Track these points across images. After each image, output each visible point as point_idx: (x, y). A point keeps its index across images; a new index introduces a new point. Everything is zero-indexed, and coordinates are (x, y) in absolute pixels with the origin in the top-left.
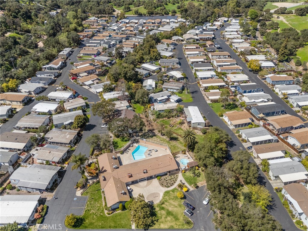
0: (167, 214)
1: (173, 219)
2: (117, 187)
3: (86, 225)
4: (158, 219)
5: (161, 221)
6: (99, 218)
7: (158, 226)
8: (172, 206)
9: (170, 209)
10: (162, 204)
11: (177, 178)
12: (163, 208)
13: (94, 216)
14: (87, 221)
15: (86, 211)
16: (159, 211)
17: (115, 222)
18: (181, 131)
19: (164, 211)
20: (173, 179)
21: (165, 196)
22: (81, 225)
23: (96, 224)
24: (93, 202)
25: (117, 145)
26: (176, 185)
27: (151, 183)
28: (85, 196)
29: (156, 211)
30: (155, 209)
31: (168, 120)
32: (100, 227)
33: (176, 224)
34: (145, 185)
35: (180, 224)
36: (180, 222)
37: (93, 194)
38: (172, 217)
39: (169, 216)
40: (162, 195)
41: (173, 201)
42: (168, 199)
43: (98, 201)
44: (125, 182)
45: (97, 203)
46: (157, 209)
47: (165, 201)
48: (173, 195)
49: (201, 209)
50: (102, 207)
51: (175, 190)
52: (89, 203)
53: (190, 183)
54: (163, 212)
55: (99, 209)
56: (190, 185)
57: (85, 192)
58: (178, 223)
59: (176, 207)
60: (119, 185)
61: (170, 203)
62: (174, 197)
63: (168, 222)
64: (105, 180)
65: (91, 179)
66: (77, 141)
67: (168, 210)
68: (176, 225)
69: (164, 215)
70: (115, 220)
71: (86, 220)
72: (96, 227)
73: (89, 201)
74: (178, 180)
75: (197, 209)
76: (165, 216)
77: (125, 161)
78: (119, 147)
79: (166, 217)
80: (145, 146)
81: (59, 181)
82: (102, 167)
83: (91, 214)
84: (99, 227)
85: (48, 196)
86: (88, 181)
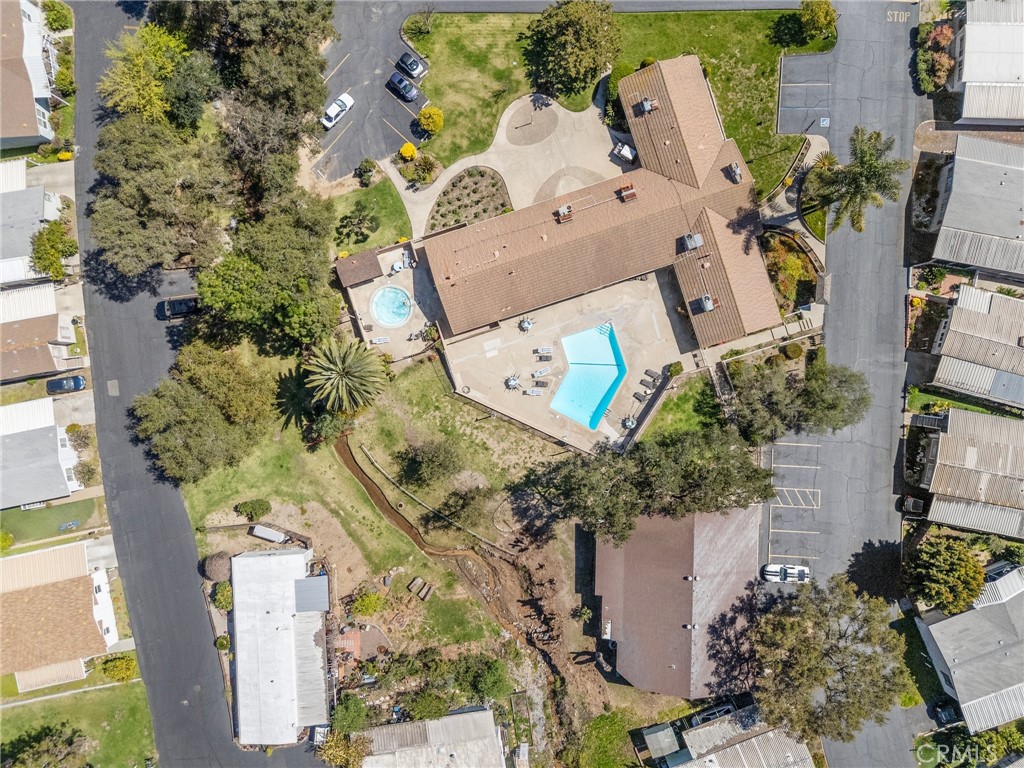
0: (486, 57)
1: (466, 42)
3: (760, 24)
4: (518, 40)
5: (510, 36)
6: (722, 45)
7: (518, 22)
8: (466, 86)
9: (474, 75)
10: (504, 91)
11: (433, 218)
12: (500, 76)
13: (738, 55)
14: (760, 37)
15: (773, 71)
16: (515, 67)
17: (664, 33)
19: (495, 67)
20: (452, 208)
21: (491, 126)
22: (779, 23)
23: (728, 27)
24: (756, 107)
25: (702, 418)
26: (444, 178)
27: (541, 190)
28: (791, 136)
29: (525, 65)
30: (529, 75)
32: (711, 18)
33: (460, 27)
34: (562, 183)
35: (448, 30)
36: (446, 34)
37: (763, 144)
38: (472, 48)
39: (481, 52)
40: (501, 136)
41: (459, 104)
42: (479, 115)
43: (736, 111)
44: (642, 170)
45: (740, 104)
46: (520, 74)
47: (488, 105)
48: (457, 133)
49: (366, 83)
50: (718, 88)
51: (447, 153)
52: (771, 105)
53: (386, 187)
54: (499, 63)
55: (728, 80)
56: (386, 180)
57: (794, 154)
58: (452, 30)
59: (451, 86)
60: (668, 143)
61: (472, 96)
62: (455, 124)
63: (484, 32)
65: (786, 219)
67: (482, 70)
68: (460, 24)
69: (498, 55)
70: (664, 39)
71: (767, 41)
72: (729, 15)
73: (772, 114)
74: (433, 203)
75: (380, 83)
76: (495, 50)
77: (653, 316)
79: (490, 46)
80: (564, 422)
81: (917, 210)
82: (751, 251)
83: (753, 60)
84: (716, 17)
85: (935, 140)
86: (794, 210)
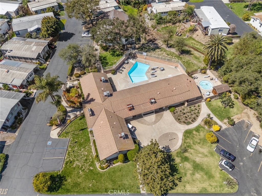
0: (194, 169)
1: (205, 177)
2: (112, 126)
3: (69, 187)
4: (181, 177)
5: (185, 180)
6: (87, 176)
7: (183, 188)
8: (200, 155)
9: (198, 160)
10: (183, 152)
11: (200, 109)
12: (186, 159)
13: (80, 171)
14: (69, 180)
15: (67, 164)
16: (180, 163)
17: (114, 182)
18: (193, 41)
19: (189, 163)
20: (194, 112)
21: (185, 139)
22: (59, 187)
23: (83, 185)
24: (76, 148)
25: (106, 61)
26: (199, 121)
27: (161, 118)
28: (64, 138)
29: (176, 164)
30: (173, 160)
31: (173, 26)
32: (91, 190)
33: (210, 185)
34: (154, 120)
35: (216, 184)
36: (216, 181)
37: (76, 135)
38: (202, 173)
39: (197, 171)
40: (180, 136)
41: (201, 147)
42: (191, 143)
43: (85, 147)
44: (124, 118)
45: (82, 150)
46: (178, 160)
47: (188, 146)
48: (198, 136)
49: (245, 158)
50: (91, 156)
51: (201, 129)
52: (70, 149)
53: (221, 118)
54: (188, 165)
55: (86, 160)
56: (222, 120)
57: (64, 131)
58: (214, 184)
59: (206, 156)
60: (115, 123)
61: (196, 150)
62: (200, 140)
63: (198, 182)
64: (93, 114)
65: (72, 111)
66: (49, 55)
67: (194, 162)
68: (211, 187)
69: (189, 169)
70: (113, 179)
71: (67, 178)
72: (84, 191)
73: (70, 146)
74: (201, 113)
75: (238, 159)
76: (191, 172)
77: (119, 85)
78: (110, 63)
79: (193, 174)
80: (145, 63)
81: (24, 114)
82: (87, 94)
83: (74, 168)
84: (88, 191)
85: (8, 137)
86: (68, 114)
